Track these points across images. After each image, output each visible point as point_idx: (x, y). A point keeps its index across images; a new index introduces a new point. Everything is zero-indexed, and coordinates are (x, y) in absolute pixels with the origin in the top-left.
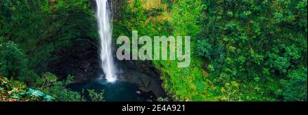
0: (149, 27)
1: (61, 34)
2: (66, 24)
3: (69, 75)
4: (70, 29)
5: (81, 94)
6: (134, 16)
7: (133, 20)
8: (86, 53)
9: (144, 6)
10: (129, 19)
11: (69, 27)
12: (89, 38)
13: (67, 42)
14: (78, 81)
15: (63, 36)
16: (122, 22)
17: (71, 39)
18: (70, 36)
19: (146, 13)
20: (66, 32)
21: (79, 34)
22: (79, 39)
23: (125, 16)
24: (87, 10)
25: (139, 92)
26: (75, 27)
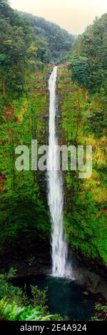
0: (101, 221)
1: (8, 224)
2: (13, 214)
3: (12, 269)
4: (18, 219)
5: (23, 291)
6: (85, 208)
7: (83, 213)
8: (31, 245)
9: (96, 199)
10: (79, 211)
11: (16, 217)
12: (36, 229)
13: (13, 232)
14: (21, 276)
15: (10, 227)
16: (72, 215)
17: (17, 230)
18: (16, 226)
19: (98, 205)
20: (13, 222)
21: (26, 225)
22: (26, 230)
23: (75, 208)
24: (36, 200)
25: (86, 293)
26: (23, 218)
